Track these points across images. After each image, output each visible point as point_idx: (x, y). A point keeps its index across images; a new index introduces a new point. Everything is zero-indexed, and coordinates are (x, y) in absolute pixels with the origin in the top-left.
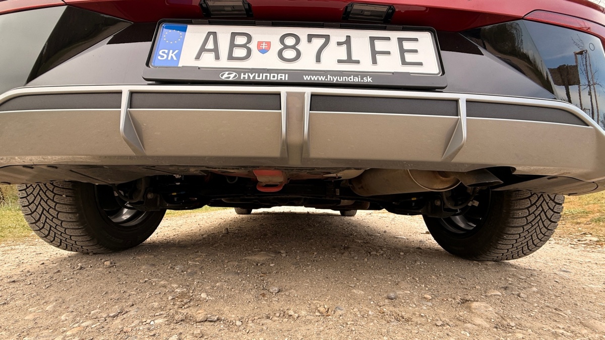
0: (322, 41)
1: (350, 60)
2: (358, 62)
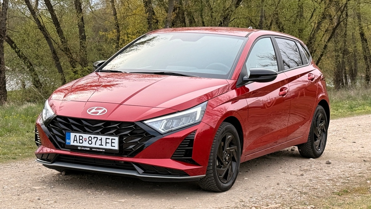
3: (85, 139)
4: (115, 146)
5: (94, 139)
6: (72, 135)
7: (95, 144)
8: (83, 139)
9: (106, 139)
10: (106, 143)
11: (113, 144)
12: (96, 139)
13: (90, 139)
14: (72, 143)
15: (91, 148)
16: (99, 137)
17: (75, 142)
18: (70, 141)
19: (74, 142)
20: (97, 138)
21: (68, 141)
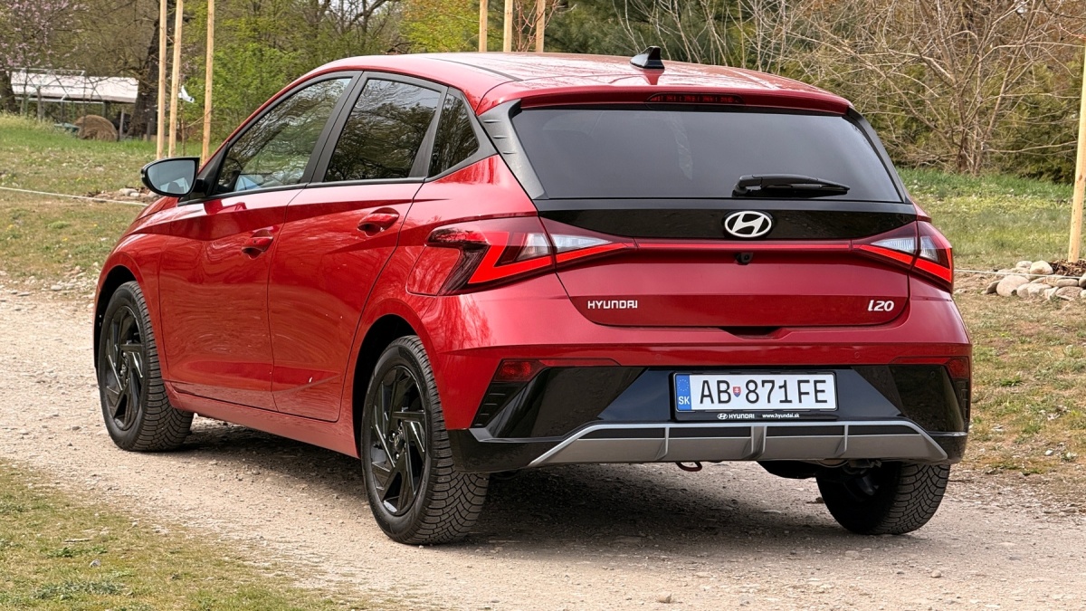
0: (770, 385)
1: (786, 401)
2: (790, 402)
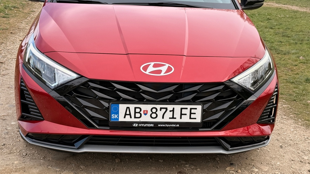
3: (144, 111)
4: (195, 118)
5: (161, 110)
6: (122, 107)
7: (163, 118)
8: (142, 112)
9: (182, 109)
10: (181, 114)
11: (193, 116)
12: (164, 110)
13: (154, 110)
14: (121, 119)
15: (156, 124)
16: (170, 107)
17: (128, 117)
18: (118, 116)
19: (125, 117)
20: (166, 109)
21: (114, 116)
